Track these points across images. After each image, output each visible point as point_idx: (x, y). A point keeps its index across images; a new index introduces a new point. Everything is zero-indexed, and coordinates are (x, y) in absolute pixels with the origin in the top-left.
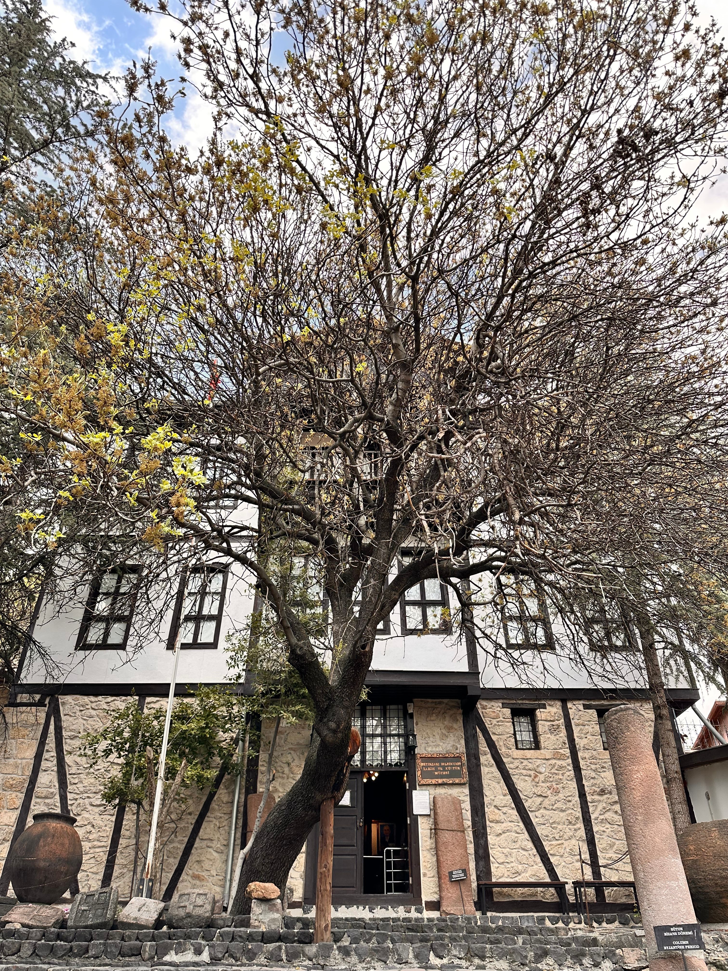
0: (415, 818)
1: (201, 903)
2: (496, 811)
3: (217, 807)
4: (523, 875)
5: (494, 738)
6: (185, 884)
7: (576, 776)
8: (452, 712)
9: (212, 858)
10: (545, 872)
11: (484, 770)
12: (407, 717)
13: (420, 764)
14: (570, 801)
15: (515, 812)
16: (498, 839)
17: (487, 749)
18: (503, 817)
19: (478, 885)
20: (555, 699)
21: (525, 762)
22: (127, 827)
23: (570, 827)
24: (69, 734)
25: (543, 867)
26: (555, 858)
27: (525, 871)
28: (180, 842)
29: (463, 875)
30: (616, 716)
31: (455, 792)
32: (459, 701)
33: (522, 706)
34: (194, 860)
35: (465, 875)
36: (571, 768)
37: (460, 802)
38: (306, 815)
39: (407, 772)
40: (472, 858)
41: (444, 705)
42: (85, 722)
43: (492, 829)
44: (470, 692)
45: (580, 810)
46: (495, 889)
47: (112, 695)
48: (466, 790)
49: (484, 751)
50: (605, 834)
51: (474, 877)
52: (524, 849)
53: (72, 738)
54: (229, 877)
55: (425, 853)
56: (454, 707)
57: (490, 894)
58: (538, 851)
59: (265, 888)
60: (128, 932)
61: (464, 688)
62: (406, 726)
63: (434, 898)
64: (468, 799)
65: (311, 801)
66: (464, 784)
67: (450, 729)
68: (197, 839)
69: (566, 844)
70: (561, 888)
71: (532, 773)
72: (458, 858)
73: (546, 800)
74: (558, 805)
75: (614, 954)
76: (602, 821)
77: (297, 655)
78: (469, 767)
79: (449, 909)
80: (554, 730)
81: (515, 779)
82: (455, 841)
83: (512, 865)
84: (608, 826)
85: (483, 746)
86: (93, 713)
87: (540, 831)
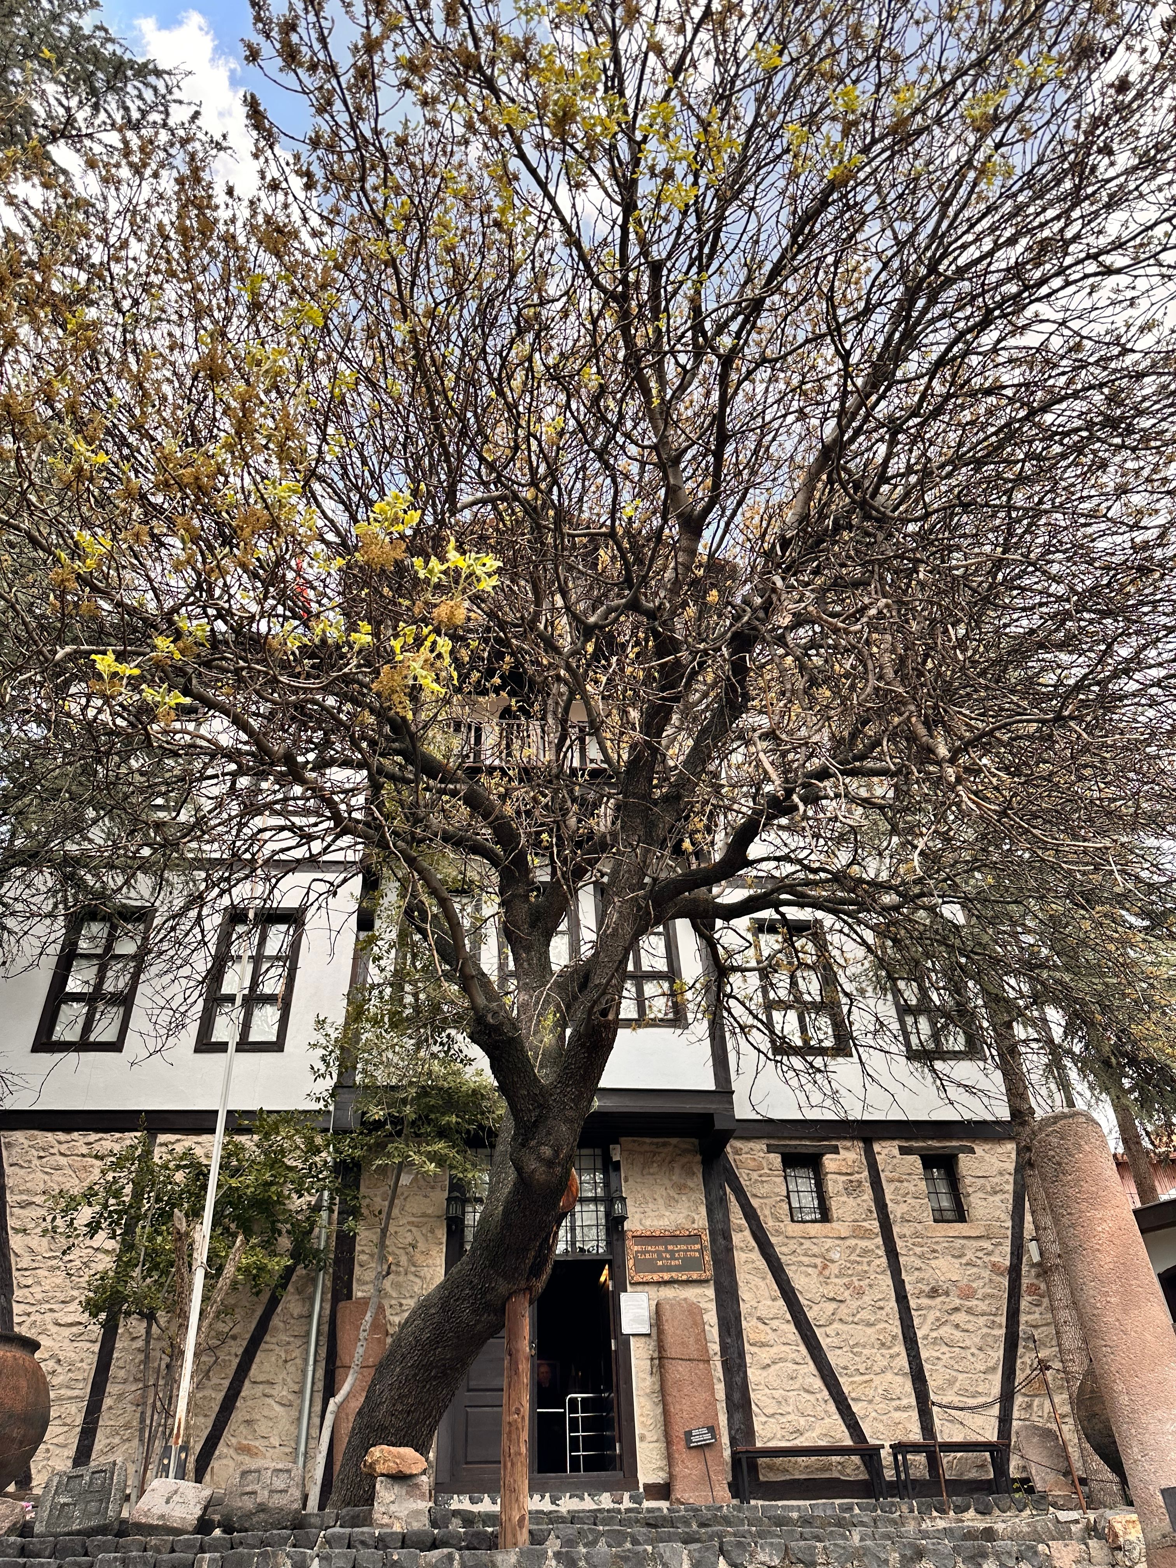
0: (625, 1341)
1: (283, 1487)
2: (761, 1326)
3: (281, 1325)
4: (807, 1435)
5: (755, 1202)
6: (224, 1461)
7: (890, 1265)
8: (684, 1160)
9: (272, 1414)
10: (844, 1428)
11: (739, 1257)
12: (610, 1167)
13: (632, 1248)
14: (882, 1308)
15: (792, 1328)
16: (765, 1373)
17: (744, 1222)
18: (772, 1336)
19: (734, 1454)
20: (852, 1138)
21: (807, 1244)
22: (121, 1363)
23: (883, 1351)
24: (18, 1198)
25: (840, 1421)
26: (861, 1404)
27: (811, 1428)
28: (218, 1386)
29: (709, 1436)
30: (1056, 1127)
31: (691, 1293)
32: (696, 1141)
33: (799, 1150)
34: (241, 1419)
35: (714, 1437)
36: (881, 1252)
37: (701, 1312)
38: (478, 1322)
39: (610, 1262)
40: (722, 1407)
41: (671, 1149)
42: (46, 1177)
43: (754, 1357)
44: (719, 1125)
45: (898, 1323)
46: (761, 1461)
47: (97, 1130)
48: (710, 1292)
49: (740, 1226)
50: (941, 1363)
51: (725, 1440)
52: (807, 1391)
53: (23, 1205)
54: (302, 1448)
55: (642, 1399)
56: (685, 1152)
57: (754, 1468)
58: (831, 1394)
59: (399, 1456)
60: (153, 1541)
61: (708, 1118)
62: (607, 1185)
63: (658, 1478)
64: (713, 1306)
65: (488, 1297)
66: (706, 1281)
67: (681, 1188)
68: (247, 1382)
69: (877, 1380)
70: (871, 1456)
71: (818, 1261)
72: (700, 1408)
73: (843, 1306)
74: (864, 1315)
75: (1036, 1553)
76: (934, 1343)
77: (487, 1026)
78: (714, 1254)
79: (686, 1495)
80: (852, 1189)
81: (790, 1272)
82: (694, 1377)
83: (789, 1417)
84: (945, 1349)
85: (737, 1217)
86: (63, 1161)
87: (835, 1359)
